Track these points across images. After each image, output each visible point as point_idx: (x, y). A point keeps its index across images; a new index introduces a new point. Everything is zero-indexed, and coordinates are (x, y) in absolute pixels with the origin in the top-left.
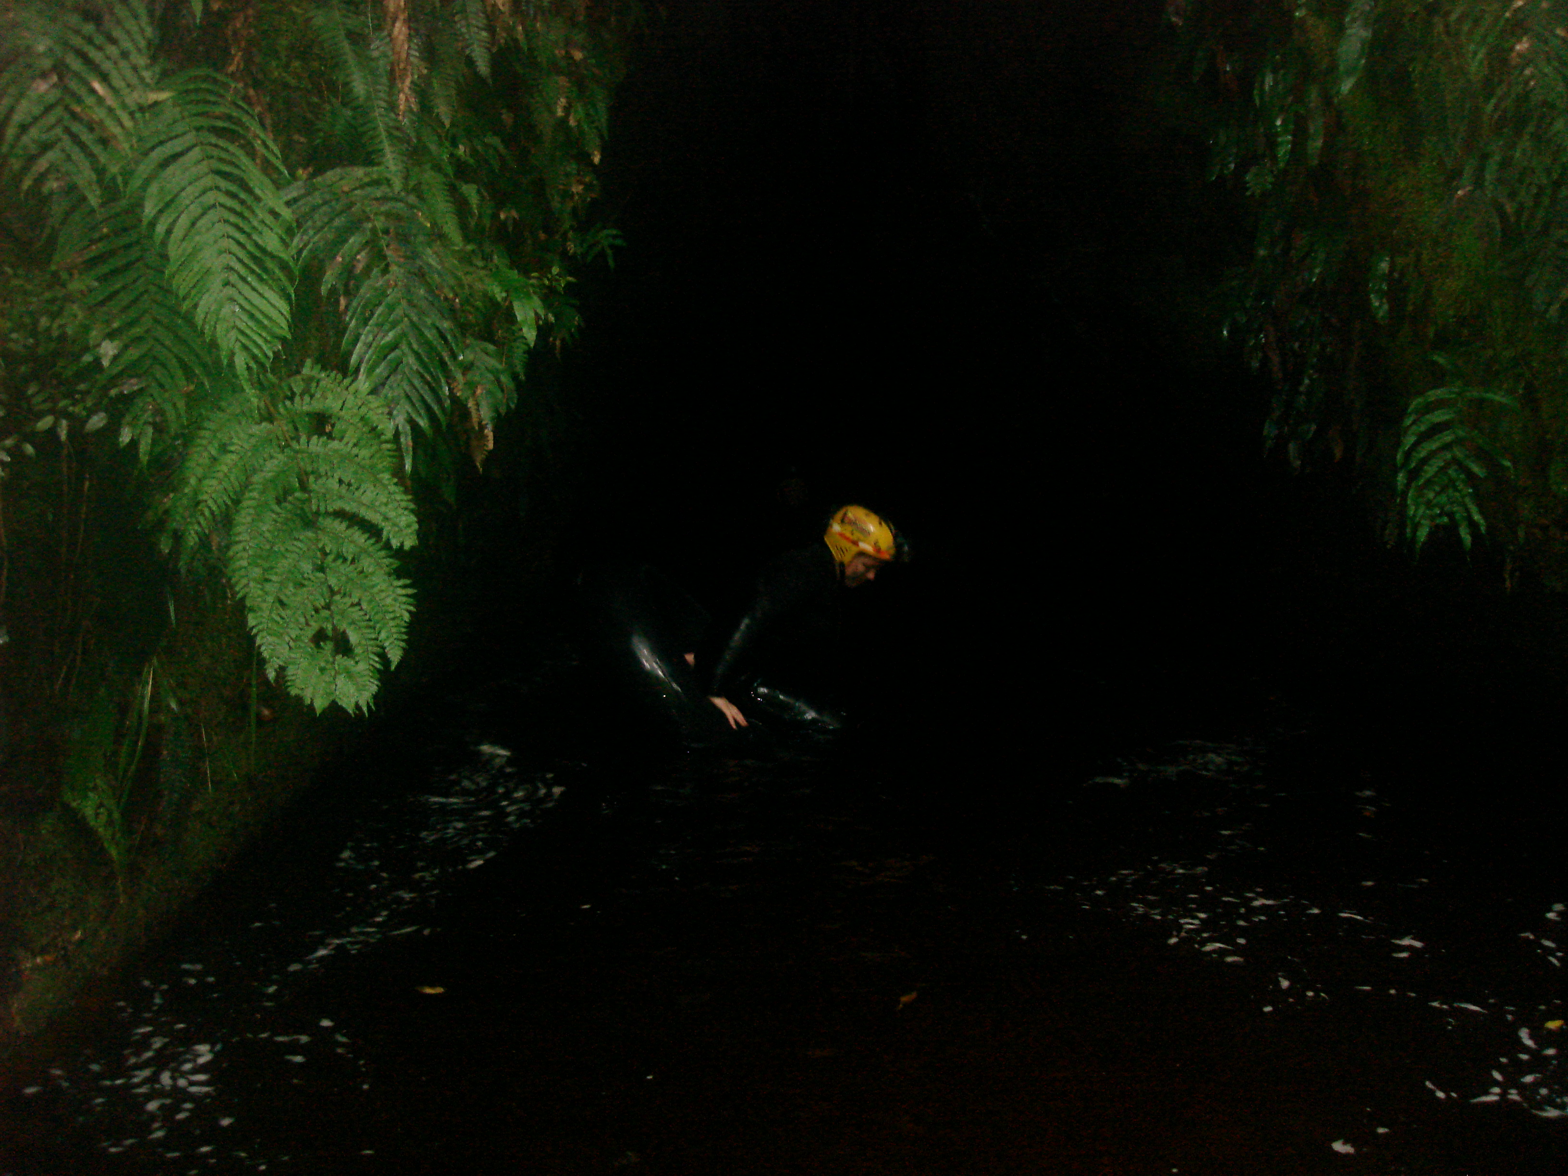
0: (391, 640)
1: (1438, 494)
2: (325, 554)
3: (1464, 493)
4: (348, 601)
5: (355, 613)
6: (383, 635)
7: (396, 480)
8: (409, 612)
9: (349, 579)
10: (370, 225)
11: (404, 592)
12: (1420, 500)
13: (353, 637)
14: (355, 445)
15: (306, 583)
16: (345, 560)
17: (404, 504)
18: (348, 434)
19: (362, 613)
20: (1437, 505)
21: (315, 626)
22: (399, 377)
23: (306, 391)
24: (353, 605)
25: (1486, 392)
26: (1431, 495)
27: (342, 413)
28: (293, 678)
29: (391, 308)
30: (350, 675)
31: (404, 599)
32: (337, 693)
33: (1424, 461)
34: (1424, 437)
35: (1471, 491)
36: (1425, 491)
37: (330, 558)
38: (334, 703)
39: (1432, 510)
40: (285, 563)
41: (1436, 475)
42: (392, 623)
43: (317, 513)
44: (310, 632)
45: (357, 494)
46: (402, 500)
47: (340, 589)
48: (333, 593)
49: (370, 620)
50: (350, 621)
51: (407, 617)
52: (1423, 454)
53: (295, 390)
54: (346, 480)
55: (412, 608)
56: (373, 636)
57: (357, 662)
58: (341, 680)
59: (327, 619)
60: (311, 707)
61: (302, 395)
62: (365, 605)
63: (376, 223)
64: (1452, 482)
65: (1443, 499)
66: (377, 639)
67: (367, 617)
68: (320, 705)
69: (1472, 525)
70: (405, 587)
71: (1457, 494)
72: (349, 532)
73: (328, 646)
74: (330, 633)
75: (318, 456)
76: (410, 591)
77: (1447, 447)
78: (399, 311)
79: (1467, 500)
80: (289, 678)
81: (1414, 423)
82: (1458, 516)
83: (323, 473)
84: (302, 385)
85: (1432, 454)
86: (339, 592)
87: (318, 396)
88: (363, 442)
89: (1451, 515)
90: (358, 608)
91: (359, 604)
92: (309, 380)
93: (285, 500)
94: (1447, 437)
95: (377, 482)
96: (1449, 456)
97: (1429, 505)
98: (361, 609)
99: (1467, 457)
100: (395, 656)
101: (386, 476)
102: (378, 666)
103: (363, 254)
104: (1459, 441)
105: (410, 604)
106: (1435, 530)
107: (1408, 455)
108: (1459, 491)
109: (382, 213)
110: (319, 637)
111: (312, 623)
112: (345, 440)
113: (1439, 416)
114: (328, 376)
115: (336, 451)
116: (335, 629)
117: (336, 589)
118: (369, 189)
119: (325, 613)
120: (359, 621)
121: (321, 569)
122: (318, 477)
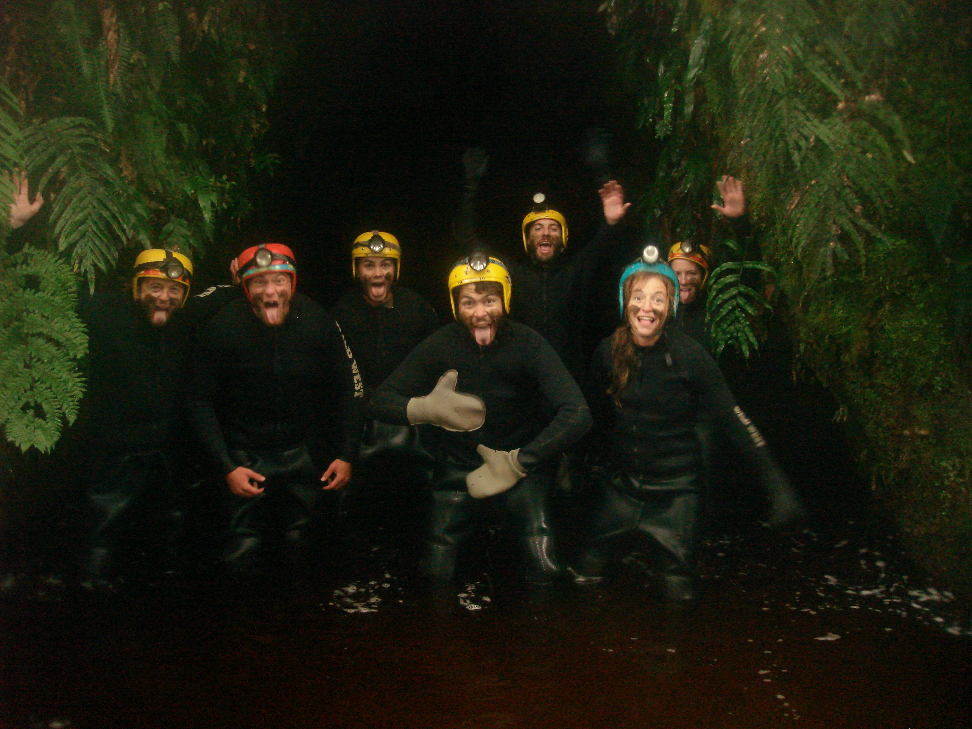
0: (69, 409)
1: (729, 325)
2: (32, 359)
3: (744, 324)
4: (44, 386)
5: (48, 393)
6: (65, 406)
7: (77, 315)
8: (83, 392)
9: (45, 373)
10: (70, 151)
11: (78, 380)
12: (719, 329)
13: (46, 407)
14: (52, 295)
15: (20, 375)
16: (43, 362)
17: (81, 329)
18: (49, 288)
19: (52, 393)
20: (728, 333)
21: (24, 400)
22: (86, 239)
23: (25, 262)
24: (46, 388)
25: (758, 264)
26: (725, 326)
27: (46, 276)
28: (9, 431)
29: (81, 200)
30: (44, 430)
31: (80, 384)
32: (35, 440)
33: (721, 306)
34: (721, 291)
35: (748, 323)
36: (722, 324)
37: (35, 360)
38: (32, 447)
39: (726, 335)
40: (7, 362)
41: (727, 314)
42: (70, 399)
43: (27, 334)
44: (21, 404)
45: (52, 324)
46: (80, 327)
47: (39, 379)
48: (34, 381)
49: (56, 398)
50: (44, 397)
51: (81, 395)
52: (719, 302)
53: (18, 261)
54: (46, 315)
55: (84, 390)
56: (59, 407)
57: (47, 423)
58: (39, 432)
59: (31, 397)
60: (19, 449)
61: (22, 264)
62: (53, 389)
63: (74, 150)
64: (737, 319)
65: (732, 328)
66: (60, 409)
67: (55, 396)
68: (24, 448)
69: (750, 345)
70: (79, 377)
71: (741, 326)
72: (47, 345)
73: (31, 412)
74: (32, 404)
75: (29, 300)
76: (83, 379)
77: (734, 297)
78: (86, 202)
79: (746, 329)
80: (7, 431)
81: (714, 283)
82: (741, 339)
83: (32, 311)
84: (23, 258)
85: (725, 302)
86: (38, 381)
87: (32, 264)
88: (57, 293)
89: (737, 339)
90: (49, 390)
91: (50, 388)
92: (27, 255)
93: (9, 326)
94: (734, 291)
95: (65, 316)
96: (735, 303)
97: (724, 332)
98: (52, 391)
99: (746, 304)
100: (72, 419)
101: (71, 313)
102: (60, 424)
103: (65, 168)
104: (740, 294)
105: (83, 387)
106: (728, 348)
107: (711, 303)
108: (741, 324)
109: (79, 144)
110: (26, 408)
111: (23, 398)
112: (47, 291)
113: (730, 279)
114: (38, 253)
115: (41, 298)
116: (35, 402)
117: (37, 379)
118: (72, 130)
119: (29, 393)
120: (50, 398)
121: (27, 366)
122: (29, 312)
